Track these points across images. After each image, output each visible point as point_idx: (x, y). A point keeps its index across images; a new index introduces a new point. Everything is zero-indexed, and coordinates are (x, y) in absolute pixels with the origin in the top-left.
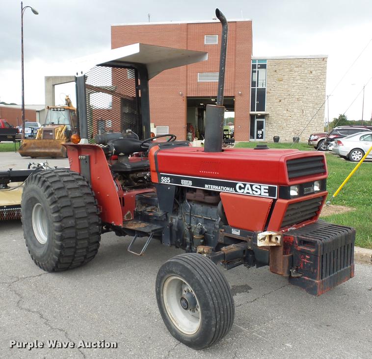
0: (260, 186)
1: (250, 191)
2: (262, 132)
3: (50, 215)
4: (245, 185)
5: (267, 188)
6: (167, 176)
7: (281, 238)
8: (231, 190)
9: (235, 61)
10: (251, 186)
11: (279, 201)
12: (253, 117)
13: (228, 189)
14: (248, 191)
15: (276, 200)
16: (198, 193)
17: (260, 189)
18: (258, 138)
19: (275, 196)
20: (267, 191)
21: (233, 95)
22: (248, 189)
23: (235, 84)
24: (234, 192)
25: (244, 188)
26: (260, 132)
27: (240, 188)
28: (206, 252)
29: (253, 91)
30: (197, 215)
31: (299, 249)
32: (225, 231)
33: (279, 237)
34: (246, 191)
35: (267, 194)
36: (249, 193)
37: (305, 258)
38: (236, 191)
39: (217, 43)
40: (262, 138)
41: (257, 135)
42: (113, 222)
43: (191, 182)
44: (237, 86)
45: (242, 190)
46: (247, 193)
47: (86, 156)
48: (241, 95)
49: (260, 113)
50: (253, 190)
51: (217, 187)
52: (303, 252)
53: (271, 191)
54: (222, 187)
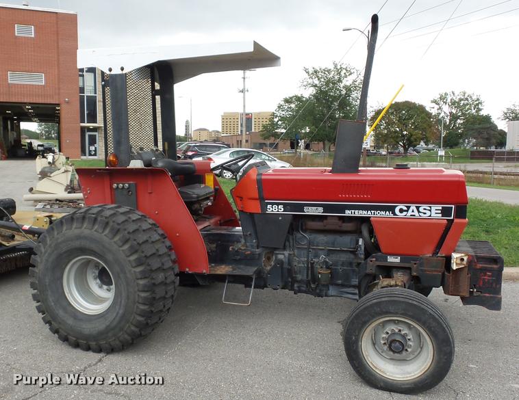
0: (430, 207)
1: (416, 213)
2: (96, 148)
3: (130, 271)
4: (408, 207)
5: (441, 208)
6: (278, 204)
7: (468, 259)
8: (388, 214)
9: (58, 60)
10: (418, 208)
11: (456, 220)
12: (83, 130)
13: (383, 213)
14: (413, 214)
15: (453, 220)
16: (329, 220)
17: (430, 210)
18: (90, 155)
19: (450, 216)
20: (440, 212)
21: (57, 102)
22: (413, 211)
23: (59, 89)
24: (392, 215)
25: (407, 211)
26: (92, 148)
27: (401, 211)
28: (400, 284)
29: (82, 98)
30: (317, 246)
31: (478, 267)
32: (376, 260)
33: (465, 258)
34: (410, 213)
35: (440, 215)
36: (414, 216)
37: (485, 275)
38: (395, 214)
39: (33, 36)
40: (95, 155)
41: (90, 151)
42: (187, 270)
43: (321, 209)
44: (62, 91)
45: (405, 213)
46: (411, 215)
47: (129, 184)
48: (68, 102)
49: (91, 125)
50: (419, 212)
51: (365, 212)
52: (484, 270)
53: (445, 212)
54: (373, 212)
